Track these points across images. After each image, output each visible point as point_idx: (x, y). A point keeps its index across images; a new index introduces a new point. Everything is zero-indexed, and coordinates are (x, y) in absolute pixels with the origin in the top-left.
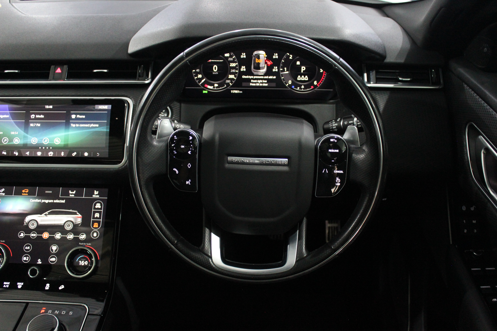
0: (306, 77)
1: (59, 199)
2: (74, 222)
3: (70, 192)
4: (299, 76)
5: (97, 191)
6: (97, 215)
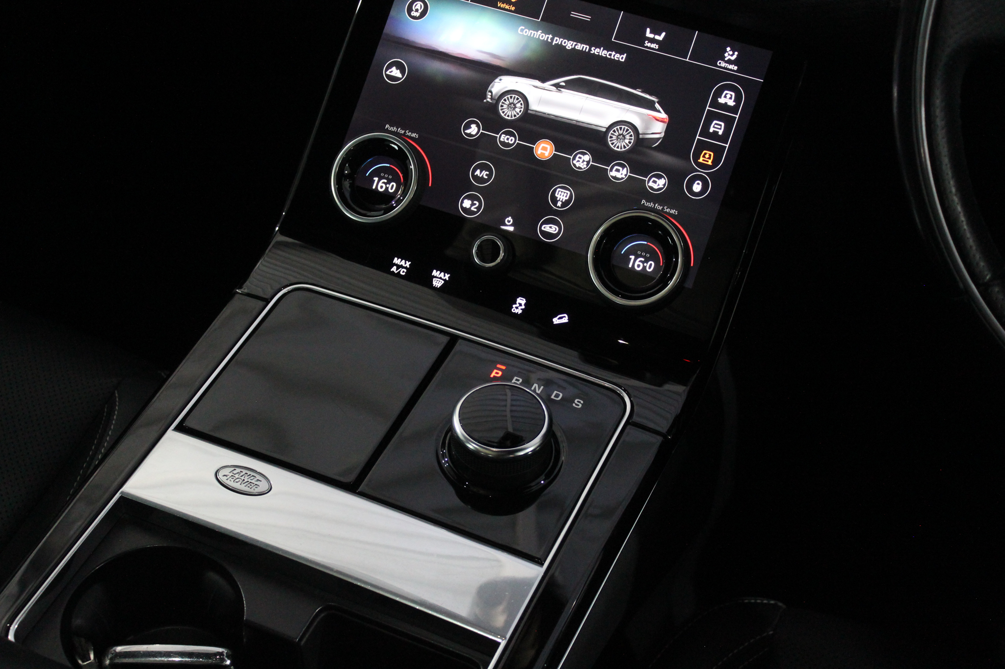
1: (609, 47)
2: (640, 132)
3: (648, 34)
5: (733, 50)
6: (717, 127)
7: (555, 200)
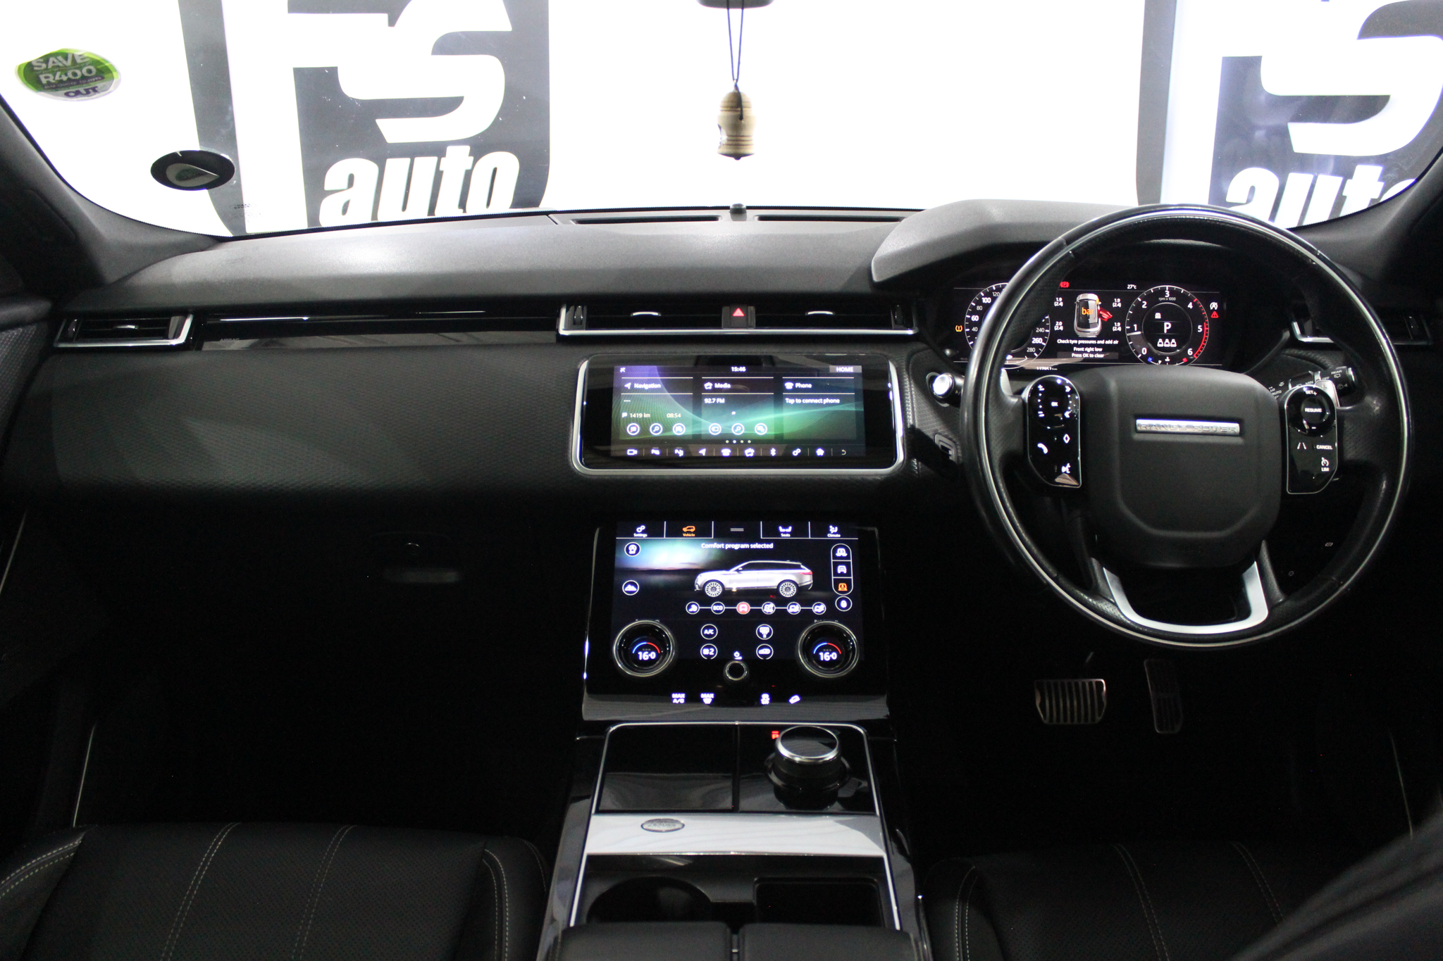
0: (1173, 341)
1: (761, 542)
2: (798, 583)
3: (781, 529)
4: (1160, 340)
5: (834, 526)
6: (842, 569)
7: (761, 635)
